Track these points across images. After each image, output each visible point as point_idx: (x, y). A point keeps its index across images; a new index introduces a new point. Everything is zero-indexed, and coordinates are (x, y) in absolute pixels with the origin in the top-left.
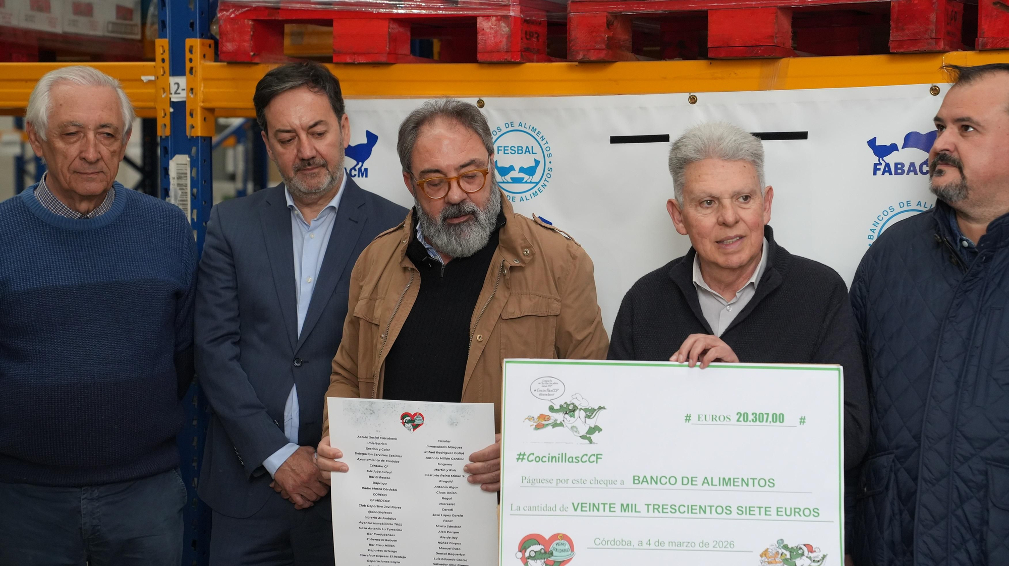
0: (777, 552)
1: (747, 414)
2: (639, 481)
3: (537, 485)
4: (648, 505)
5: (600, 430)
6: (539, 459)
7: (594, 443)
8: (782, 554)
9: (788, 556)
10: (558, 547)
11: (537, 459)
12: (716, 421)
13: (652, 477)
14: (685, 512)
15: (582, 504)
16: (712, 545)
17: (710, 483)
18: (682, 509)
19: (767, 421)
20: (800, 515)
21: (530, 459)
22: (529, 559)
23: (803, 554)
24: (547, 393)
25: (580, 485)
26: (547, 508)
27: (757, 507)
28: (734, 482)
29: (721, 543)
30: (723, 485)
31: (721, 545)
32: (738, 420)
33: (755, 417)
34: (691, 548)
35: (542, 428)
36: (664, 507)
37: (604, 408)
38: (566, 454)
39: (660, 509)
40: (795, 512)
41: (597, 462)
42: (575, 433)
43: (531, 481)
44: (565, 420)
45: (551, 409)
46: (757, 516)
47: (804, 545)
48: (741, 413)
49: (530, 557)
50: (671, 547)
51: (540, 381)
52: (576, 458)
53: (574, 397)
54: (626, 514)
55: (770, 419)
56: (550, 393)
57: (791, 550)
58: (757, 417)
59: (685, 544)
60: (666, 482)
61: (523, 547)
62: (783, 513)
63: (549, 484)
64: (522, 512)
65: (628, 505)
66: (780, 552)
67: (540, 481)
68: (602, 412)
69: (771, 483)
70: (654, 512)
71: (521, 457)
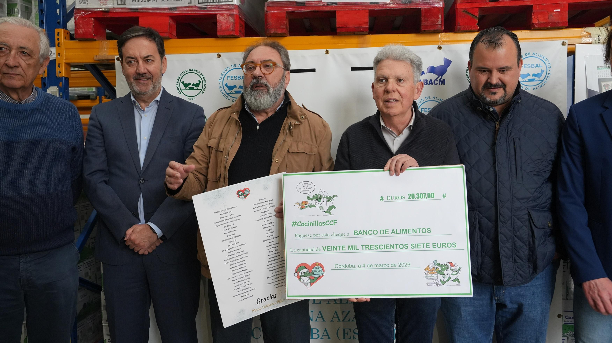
0: (434, 267)
1: (414, 194)
2: (357, 233)
3: (303, 238)
4: (363, 246)
5: (335, 208)
6: (304, 225)
7: (332, 215)
8: (436, 269)
9: (440, 269)
10: (316, 270)
11: (303, 225)
12: (397, 199)
13: (364, 231)
14: (383, 248)
15: (327, 247)
16: (398, 265)
17: (396, 233)
18: (381, 247)
19: (425, 198)
20: (446, 247)
21: (299, 225)
22: (301, 276)
23: (448, 268)
24: (306, 190)
25: (326, 237)
26: (309, 250)
27: (422, 244)
28: (409, 231)
29: (403, 264)
30: (403, 233)
31: (403, 265)
32: (409, 198)
33: (418, 196)
34: (387, 267)
35: (304, 208)
36: (372, 246)
37: (336, 196)
38: (317, 221)
39: (370, 248)
40: (443, 245)
41: (334, 225)
42: (322, 210)
43: (300, 236)
44: (316, 203)
45: (308, 198)
46: (422, 249)
47: (448, 263)
48: (410, 194)
49: (302, 275)
50: (376, 268)
51: (302, 184)
52: (323, 223)
53: (320, 191)
54: (351, 251)
55: (426, 196)
56: (307, 190)
57: (441, 266)
58: (419, 196)
59: (383, 266)
60: (372, 233)
61: (298, 271)
62: (436, 246)
63: (310, 237)
64: (296, 252)
65: (352, 246)
66: (436, 267)
67: (305, 236)
68: (336, 198)
69: (429, 230)
70: (366, 249)
71: (294, 224)
